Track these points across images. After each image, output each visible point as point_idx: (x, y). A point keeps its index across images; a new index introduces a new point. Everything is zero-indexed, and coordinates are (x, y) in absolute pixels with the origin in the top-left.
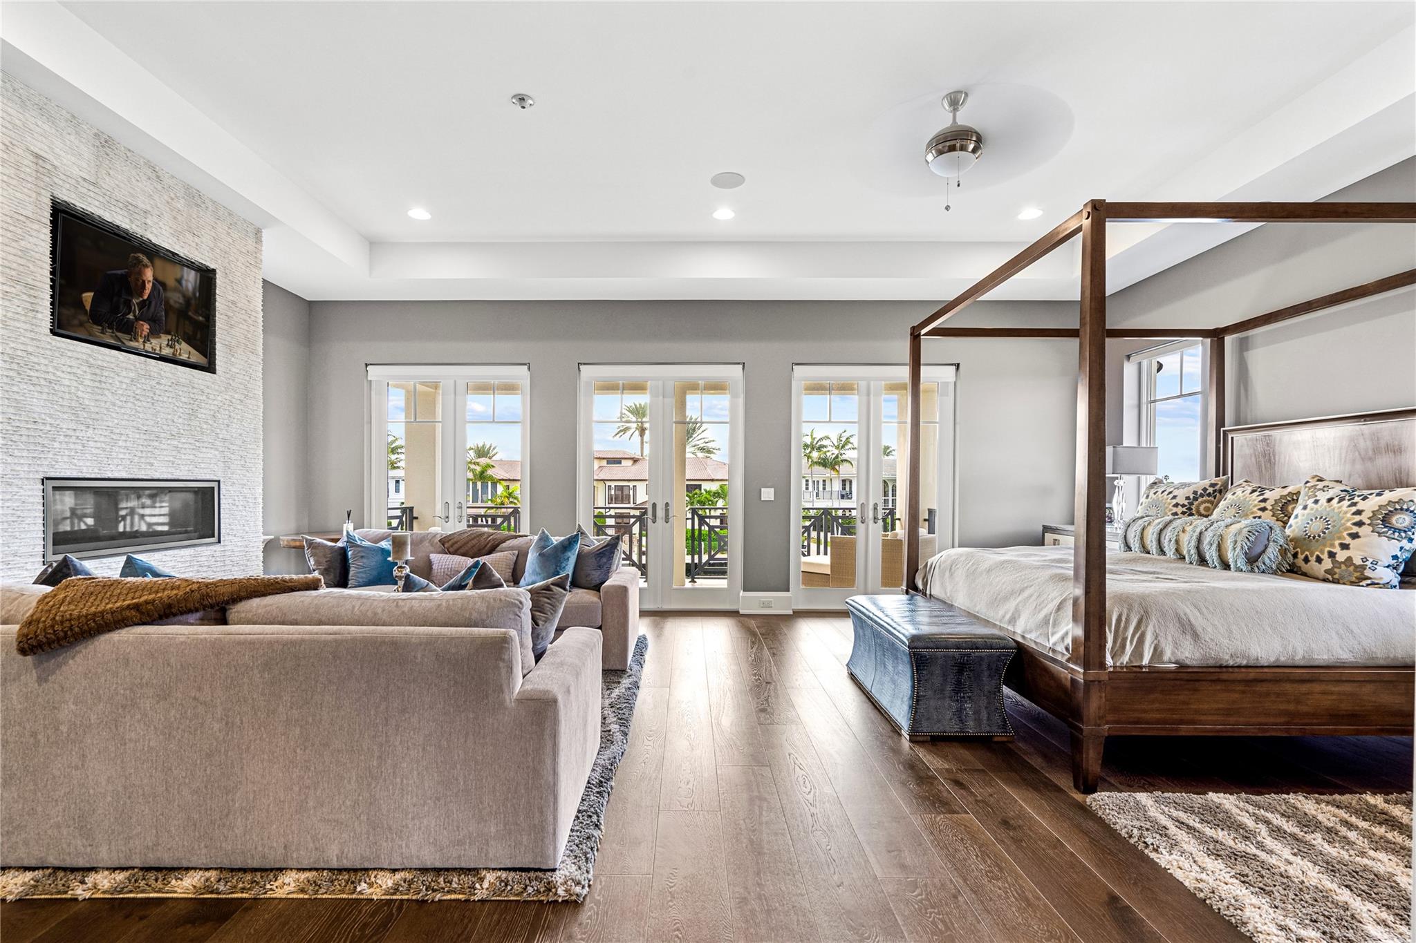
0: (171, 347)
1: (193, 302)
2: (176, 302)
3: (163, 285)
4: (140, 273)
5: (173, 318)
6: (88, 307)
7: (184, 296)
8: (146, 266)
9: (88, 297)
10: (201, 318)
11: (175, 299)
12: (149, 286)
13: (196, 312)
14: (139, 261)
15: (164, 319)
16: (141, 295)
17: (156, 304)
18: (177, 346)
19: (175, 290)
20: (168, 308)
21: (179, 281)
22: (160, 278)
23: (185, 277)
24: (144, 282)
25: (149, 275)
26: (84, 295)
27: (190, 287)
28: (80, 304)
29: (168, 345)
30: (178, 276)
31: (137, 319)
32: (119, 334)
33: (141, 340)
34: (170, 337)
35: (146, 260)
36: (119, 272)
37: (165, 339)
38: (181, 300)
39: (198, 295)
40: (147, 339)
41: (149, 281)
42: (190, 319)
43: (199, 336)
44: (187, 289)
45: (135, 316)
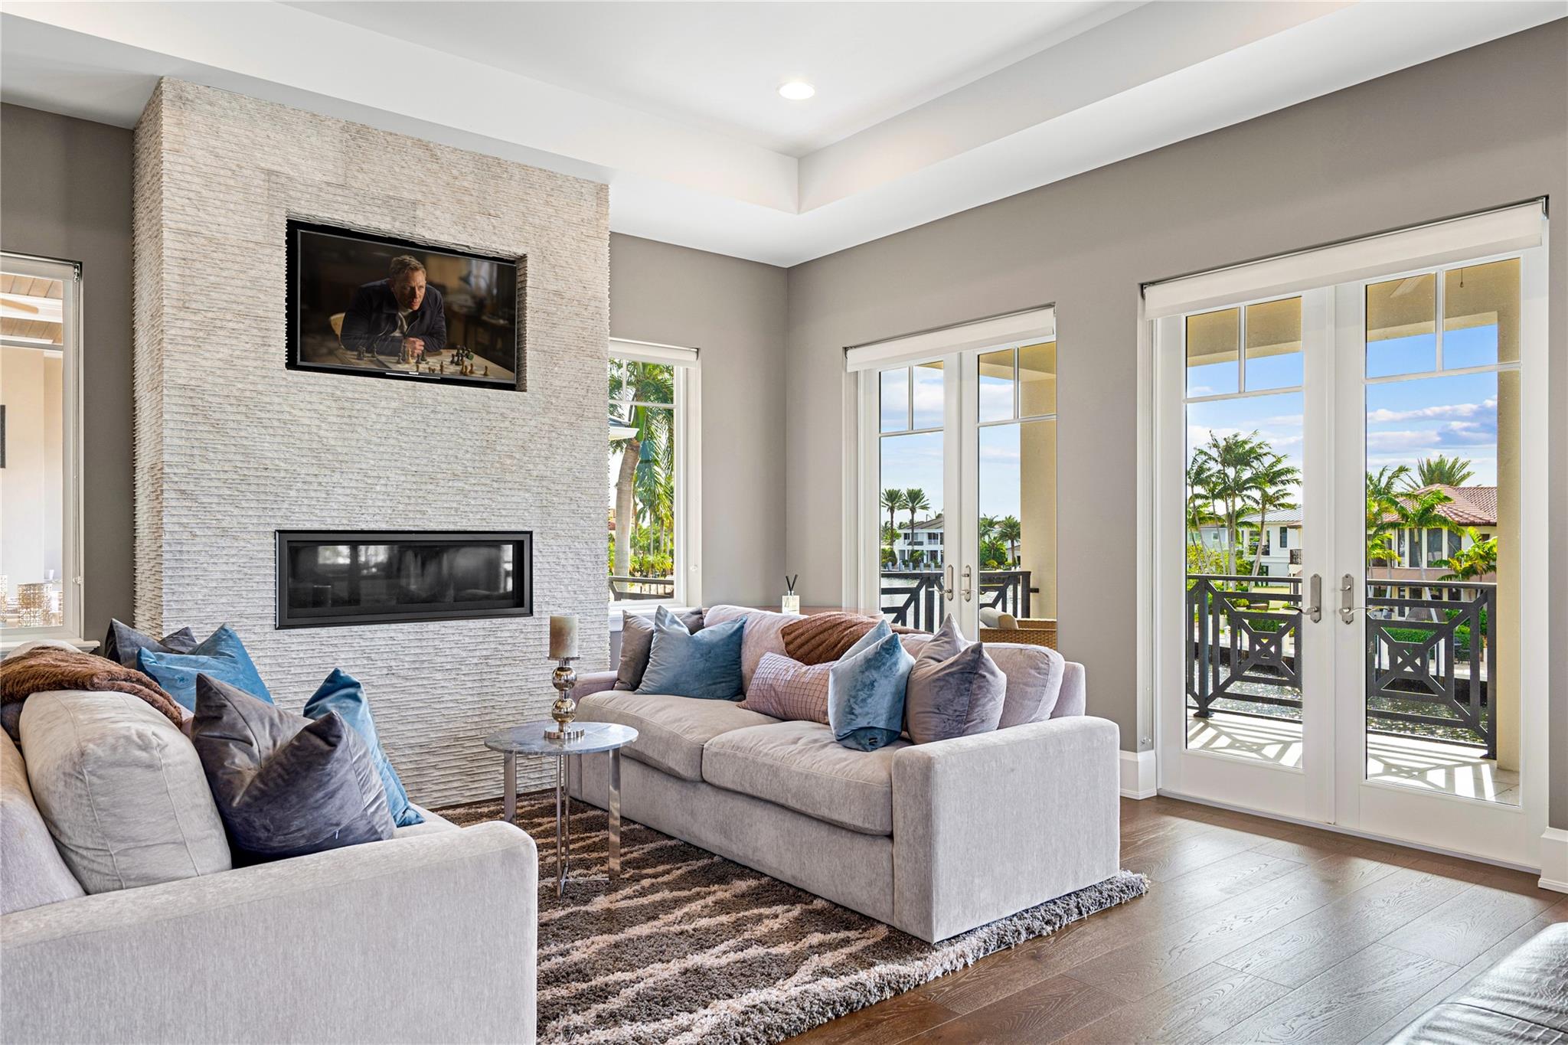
0: (457, 364)
1: (488, 302)
2: (462, 306)
3: (442, 288)
4: (408, 279)
5: (458, 328)
6: (338, 331)
7: (474, 297)
8: (416, 269)
9: (338, 320)
10: (502, 322)
11: (461, 301)
12: (420, 294)
13: (494, 314)
14: (405, 265)
15: (445, 330)
16: (410, 305)
17: (432, 313)
18: (467, 362)
19: (460, 291)
20: (450, 314)
21: (465, 280)
22: (437, 280)
23: (475, 271)
24: (413, 289)
25: (420, 279)
26: (333, 318)
27: (483, 284)
28: (328, 330)
29: (452, 362)
30: (464, 273)
31: (405, 336)
32: (382, 358)
33: (413, 361)
34: (455, 352)
35: (414, 262)
36: (378, 283)
37: (447, 356)
38: (470, 303)
39: (495, 291)
40: (421, 358)
41: (421, 287)
42: (484, 324)
43: (499, 345)
44: (478, 288)
45: (402, 332)
